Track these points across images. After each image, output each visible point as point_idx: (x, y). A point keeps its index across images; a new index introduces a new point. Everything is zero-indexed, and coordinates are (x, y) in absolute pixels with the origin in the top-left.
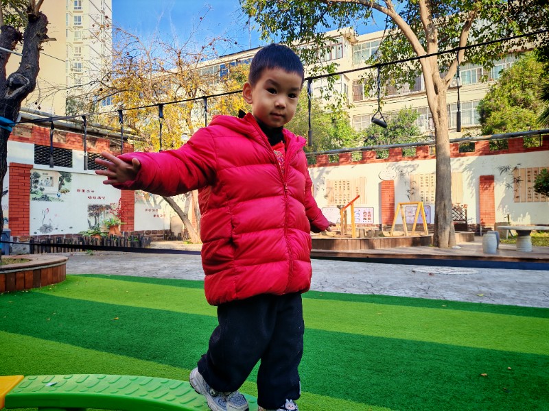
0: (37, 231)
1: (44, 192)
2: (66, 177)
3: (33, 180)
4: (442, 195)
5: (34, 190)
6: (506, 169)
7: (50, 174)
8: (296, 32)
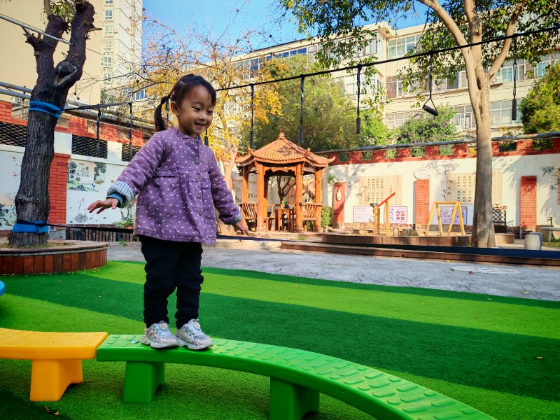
0: (73, 220)
1: (80, 182)
2: (100, 167)
3: (71, 169)
4: (482, 194)
5: (70, 179)
6: (550, 169)
7: (87, 165)
8: (333, 25)
